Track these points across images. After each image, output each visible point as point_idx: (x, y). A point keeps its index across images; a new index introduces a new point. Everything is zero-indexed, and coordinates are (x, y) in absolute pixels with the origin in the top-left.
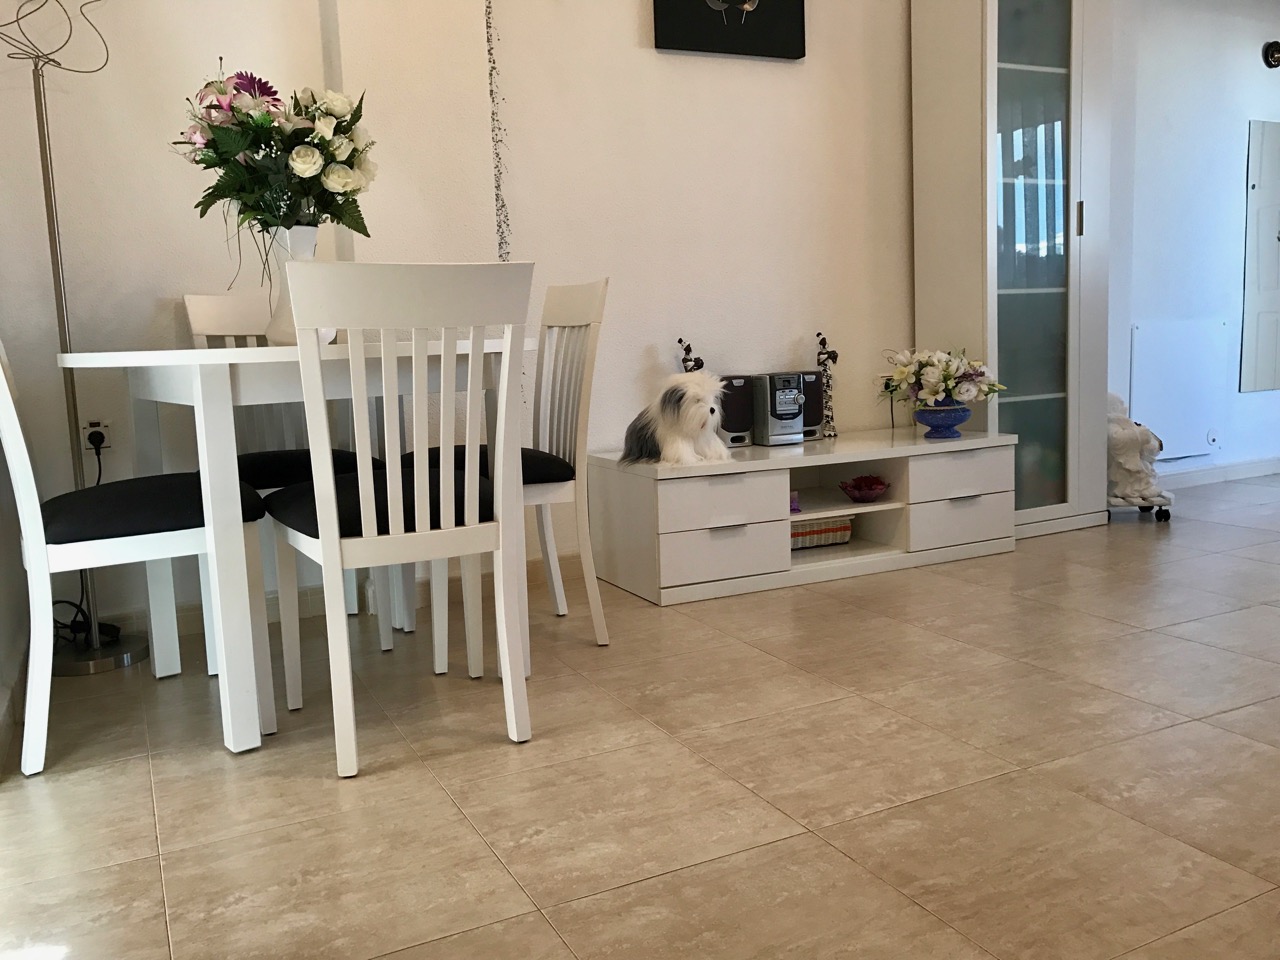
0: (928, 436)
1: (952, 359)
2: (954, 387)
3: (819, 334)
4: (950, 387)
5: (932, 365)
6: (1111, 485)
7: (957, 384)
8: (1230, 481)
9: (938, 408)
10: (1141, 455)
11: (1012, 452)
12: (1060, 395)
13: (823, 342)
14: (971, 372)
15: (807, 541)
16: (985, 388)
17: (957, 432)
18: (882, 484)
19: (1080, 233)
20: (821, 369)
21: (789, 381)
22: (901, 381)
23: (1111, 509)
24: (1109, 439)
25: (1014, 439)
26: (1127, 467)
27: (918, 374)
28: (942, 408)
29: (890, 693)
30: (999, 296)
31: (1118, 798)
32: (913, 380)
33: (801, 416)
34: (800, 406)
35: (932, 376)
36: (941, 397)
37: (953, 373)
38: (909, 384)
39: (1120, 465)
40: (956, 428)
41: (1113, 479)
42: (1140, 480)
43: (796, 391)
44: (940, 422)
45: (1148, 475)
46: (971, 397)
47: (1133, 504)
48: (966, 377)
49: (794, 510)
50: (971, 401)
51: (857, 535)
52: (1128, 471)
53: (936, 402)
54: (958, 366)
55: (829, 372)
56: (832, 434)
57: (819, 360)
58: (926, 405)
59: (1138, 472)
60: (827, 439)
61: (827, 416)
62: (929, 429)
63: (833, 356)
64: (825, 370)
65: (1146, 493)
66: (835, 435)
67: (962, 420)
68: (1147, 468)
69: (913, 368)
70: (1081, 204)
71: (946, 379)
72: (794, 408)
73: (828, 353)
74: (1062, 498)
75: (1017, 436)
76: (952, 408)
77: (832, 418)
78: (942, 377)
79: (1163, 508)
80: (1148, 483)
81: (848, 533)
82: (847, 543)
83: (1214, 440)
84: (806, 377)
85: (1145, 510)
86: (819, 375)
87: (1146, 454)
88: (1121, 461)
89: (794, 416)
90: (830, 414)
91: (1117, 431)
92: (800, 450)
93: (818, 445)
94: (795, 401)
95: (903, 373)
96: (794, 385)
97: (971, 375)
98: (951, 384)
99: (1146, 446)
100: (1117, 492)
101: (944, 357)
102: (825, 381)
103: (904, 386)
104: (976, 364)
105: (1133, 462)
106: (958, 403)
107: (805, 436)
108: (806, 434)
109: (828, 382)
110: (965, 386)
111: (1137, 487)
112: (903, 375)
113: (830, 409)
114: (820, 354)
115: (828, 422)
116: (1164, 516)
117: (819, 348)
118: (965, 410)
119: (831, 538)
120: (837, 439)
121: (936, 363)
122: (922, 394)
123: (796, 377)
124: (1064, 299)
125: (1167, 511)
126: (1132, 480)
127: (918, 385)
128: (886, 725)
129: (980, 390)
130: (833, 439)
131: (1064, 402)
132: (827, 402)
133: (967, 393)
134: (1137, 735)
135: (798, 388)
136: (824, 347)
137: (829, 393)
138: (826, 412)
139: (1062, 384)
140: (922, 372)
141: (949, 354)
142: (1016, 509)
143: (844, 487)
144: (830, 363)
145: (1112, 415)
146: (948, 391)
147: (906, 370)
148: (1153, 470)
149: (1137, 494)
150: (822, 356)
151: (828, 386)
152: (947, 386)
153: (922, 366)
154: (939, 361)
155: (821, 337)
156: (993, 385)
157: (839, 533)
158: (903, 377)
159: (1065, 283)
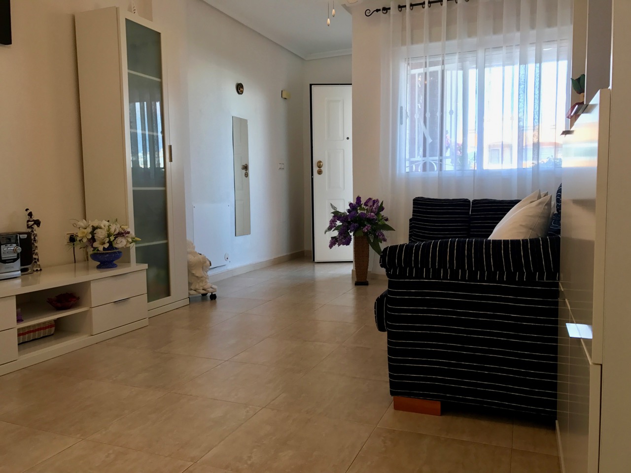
0: (99, 267)
1: (111, 225)
2: (114, 240)
3: (27, 210)
4: (112, 240)
5: (101, 228)
6: (190, 284)
7: (115, 238)
8: (234, 276)
9: (105, 252)
10: (203, 268)
11: (145, 273)
12: (165, 242)
13: (30, 214)
14: (123, 232)
15: (26, 338)
16: (130, 240)
17: (116, 264)
18: (75, 297)
19: (171, 160)
20: (30, 230)
21: (10, 239)
22: (83, 237)
23: (190, 296)
24: (188, 262)
25: (146, 266)
26: (197, 275)
27: (92, 233)
28: (107, 252)
29: (104, 432)
30: (133, 191)
31: (246, 465)
32: (90, 236)
33: (19, 260)
34: (18, 254)
35: (101, 234)
36: (107, 246)
37: (113, 233)
38: (88, 239)
39: (193, 274)
40: (114, 262)
41: (190, 281)
42: (202, 281)
43: (15, 245)
44: (106, 259)
45: (206, 278)
46: (123, 246)
47: (199, 293)
48: (120, 234)
49: (19, 320)
50: (123, 247)
51: (59, 330)
52: (197, 277)
53: (104, 248)
54: (115, 228)
55: (35, 232)
56: (39, 269)
57: (28, 225)
58: (98, 250)
59: (202, 277)
60: (35, 273)
61: (35, 259)
62: (99, 263)
63: (38, 223)
64: (32, 231)
65: (206, 287)
66: (41, 270)
67: (118, 257)
68: (205, 275)
69: (90, 230)
70: (170, 147)
71: (109, 235)
72: (15, 256)
73: (33, 221)
74: (168, 294)
75: (147, 265)
76: (112, 251)
77: (38, 260)
78: (106, 235)
79: (213, 293)
80: (206, 282)
81: (53, 329)
82: (53, 334)
83: (227, 258)
84: (21, 236)
85: (204, 295)
86: (29, 234)
87: (204, 268)
88: (193, 272)
89: (14, 260)
90: (36, 257)
91: (192, 258)
92: (18, 281)
93: (30, 277)
94: (14, 251)
95: (84, 233)
96: (13, 241)
97: (122, 233)
98: (112, 238)
99: (205, 264)
100: (192, 287)
101: (107, 224)
102: (33, 237)
103: (85, 240)
104: (125, 227)
105: (198, 273)
106: (116, 248)
107: (22, 272)
108: (22, 270)
109: (35, 238)
110: (119, 239)
111: (201, 284)
112: (83, 234)
113: (37, 254)
114: (28, 221)
115: (36, 262)
116: (213, 297)
117: (28, 218)
118: (120, 252)
119: (42, 333)
120: (42, 271)
121: (103, 227)
122: (96, 245)
123: (14, 236)
124: (165, 192)
125: (215, 295)
126: (199, 281)
127: (93, 240)
128: (107, 457)
129: (128, 241)
130: (39, 272)
131: (167, 245)
132: (34, 250)
133: (121, 243)
134: (242, 424)
135: (16, 243)
136: (31, 217)
137: (36, 245)
138: (34, 256)
139: (166, 236)
140: (95, 232)
141: (108, 221)
142: (148, 302)
143: (50, 301)
144: (35, 226)
145: (189, 250)
146: (110, 242)
147: (85, 231)
148: (208, 276)
149: (201, 288)
150: (30, 223)
151: (35, 241)
152: (110, 240)
153: (94, 228)
154: (104, 226)
155: (29, 211)
156: (134, 238)
157: (47, 330)
158: (84, 235)
159: (165, 185)
